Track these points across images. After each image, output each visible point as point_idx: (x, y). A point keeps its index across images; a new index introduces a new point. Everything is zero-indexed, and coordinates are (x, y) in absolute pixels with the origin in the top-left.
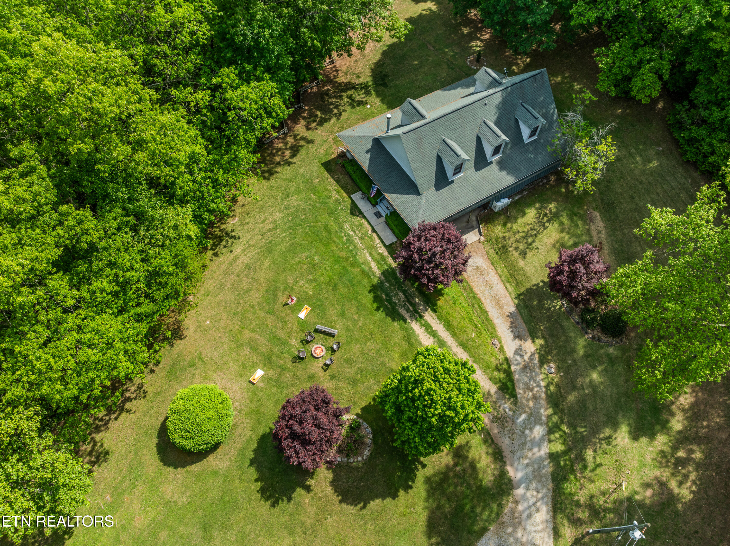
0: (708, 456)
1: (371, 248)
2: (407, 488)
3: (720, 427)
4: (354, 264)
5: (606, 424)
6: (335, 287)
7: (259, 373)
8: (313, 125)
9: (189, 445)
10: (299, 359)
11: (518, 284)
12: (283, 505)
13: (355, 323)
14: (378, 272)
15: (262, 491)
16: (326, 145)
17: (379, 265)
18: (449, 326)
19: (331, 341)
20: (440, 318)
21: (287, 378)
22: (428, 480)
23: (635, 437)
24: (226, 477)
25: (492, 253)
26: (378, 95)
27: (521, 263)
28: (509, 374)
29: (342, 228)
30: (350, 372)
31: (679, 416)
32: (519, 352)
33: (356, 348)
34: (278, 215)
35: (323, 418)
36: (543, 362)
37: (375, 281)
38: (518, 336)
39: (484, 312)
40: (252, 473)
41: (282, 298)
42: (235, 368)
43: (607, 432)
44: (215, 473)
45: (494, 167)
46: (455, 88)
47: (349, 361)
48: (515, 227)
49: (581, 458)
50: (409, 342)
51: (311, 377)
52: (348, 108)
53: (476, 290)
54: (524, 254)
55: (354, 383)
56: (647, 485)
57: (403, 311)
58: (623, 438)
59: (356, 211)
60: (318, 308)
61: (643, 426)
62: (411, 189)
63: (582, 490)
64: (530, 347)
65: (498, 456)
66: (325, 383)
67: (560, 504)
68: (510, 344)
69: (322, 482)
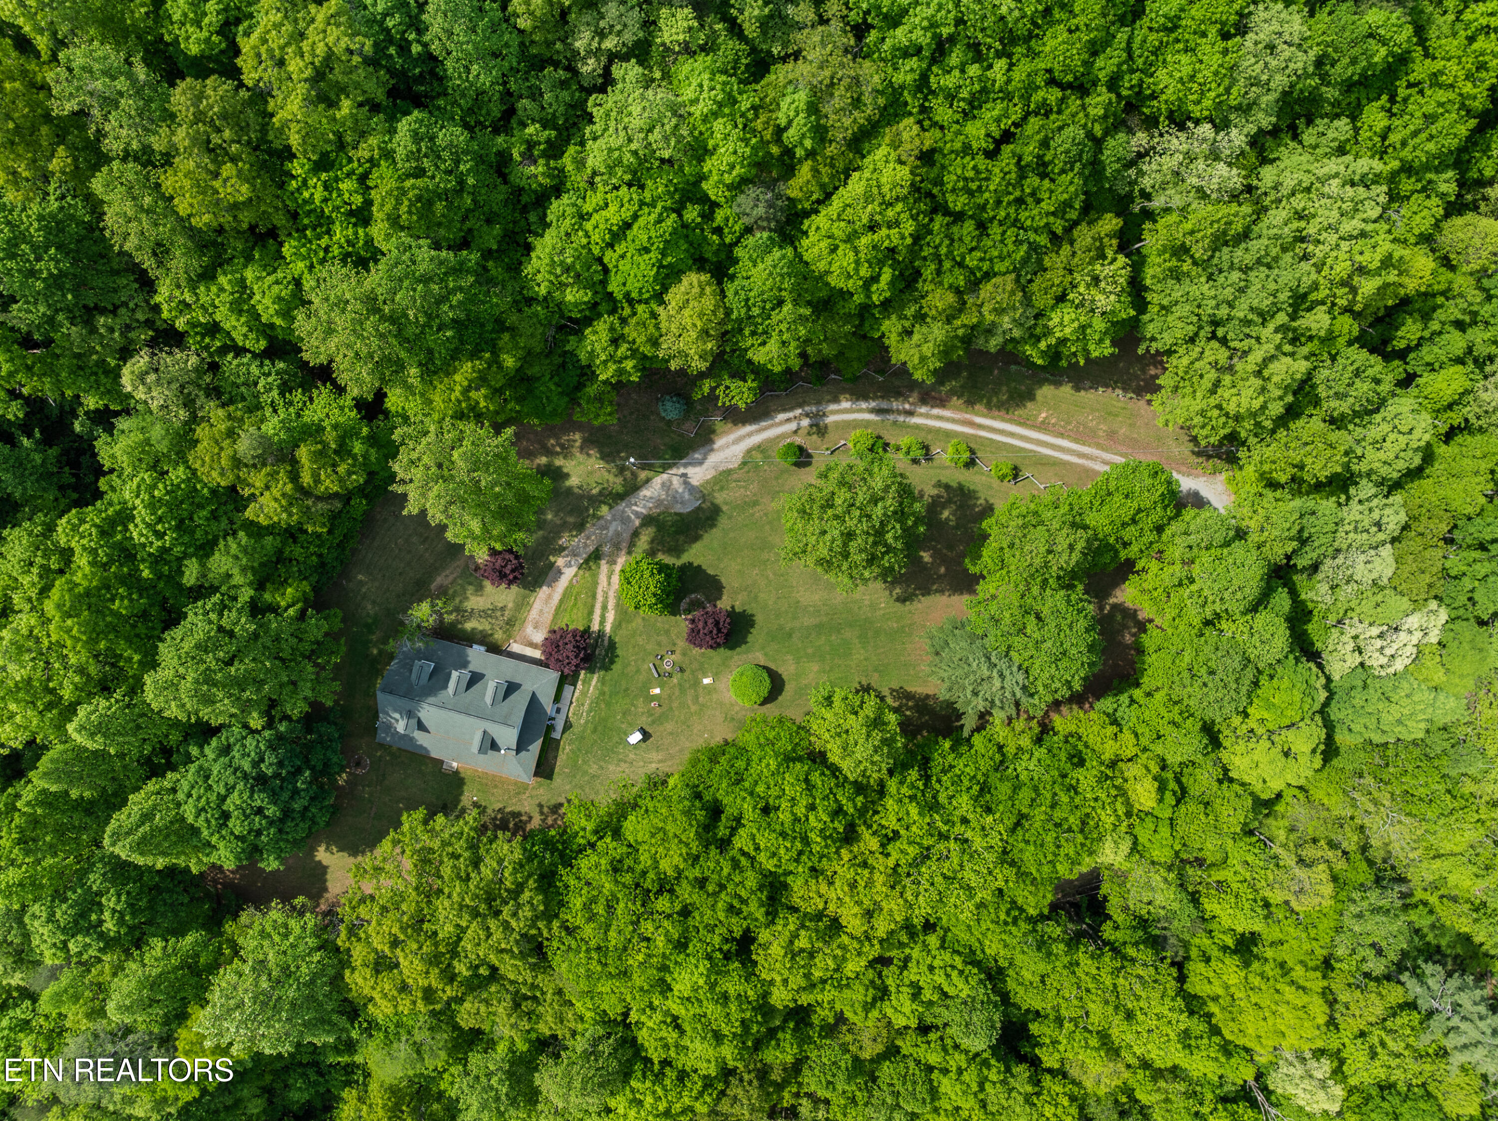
0: (549, 437)
1: (584, 694)
2: (691, 564)
3: (528, 440)
4: (603, 693)
5: (573, 494)
6: (626, 690)
7: (707, 681)
8: (524, 818)
9: (765, 675)
10: (682, 670)
11: (525, 597)
12: (749, 612)
13: (636, 661)
14: (596, 676)
15: (752, 626)
16: (534, 793)
17: (591, 680)
18: (591, 613)
19: (657, 663)
20: (591, 621)
21: (695, 666)
22: (678, 557)
23: (567, 476)
24: (763, 648)
25: (516, 628)
26: (459, 801)
27: (510, 605)
28: (587, 561)
29: (587, 722)
30: (663, 639)
31: (538, 461)
32: (569, 565)
33: (649, 647)
34: (612, 768)
35: (701, 625)
36: (562, 549)
37: (602, 673)
38: (560, 573)
39: (561, 601)
40: (750, 638)
41: (659, 711)
42: (714, 696)
43: (576, 490)
44: (766, 655)
45: (471, 667)
46: (421, 746)
47: (659, 644)
48: (487, 627)
49: (601, 493)
50: (620, 624)
51: (684, 654)
52: (489, 811)
53: (550, 617)
54: (503, 609)
55: (667, 632)
56: (588, 455)
57: (606, 643)
58: (573, 481)
59: (568, 726)
60: (646, 687)
61: (558, 475)
62: (534, 700)
63: (616, 483)
64: (560, 562)
65: (636, 534)
66: (682, 644)
67: (632, 488)
68: (569, 573)
69: (724, 604)
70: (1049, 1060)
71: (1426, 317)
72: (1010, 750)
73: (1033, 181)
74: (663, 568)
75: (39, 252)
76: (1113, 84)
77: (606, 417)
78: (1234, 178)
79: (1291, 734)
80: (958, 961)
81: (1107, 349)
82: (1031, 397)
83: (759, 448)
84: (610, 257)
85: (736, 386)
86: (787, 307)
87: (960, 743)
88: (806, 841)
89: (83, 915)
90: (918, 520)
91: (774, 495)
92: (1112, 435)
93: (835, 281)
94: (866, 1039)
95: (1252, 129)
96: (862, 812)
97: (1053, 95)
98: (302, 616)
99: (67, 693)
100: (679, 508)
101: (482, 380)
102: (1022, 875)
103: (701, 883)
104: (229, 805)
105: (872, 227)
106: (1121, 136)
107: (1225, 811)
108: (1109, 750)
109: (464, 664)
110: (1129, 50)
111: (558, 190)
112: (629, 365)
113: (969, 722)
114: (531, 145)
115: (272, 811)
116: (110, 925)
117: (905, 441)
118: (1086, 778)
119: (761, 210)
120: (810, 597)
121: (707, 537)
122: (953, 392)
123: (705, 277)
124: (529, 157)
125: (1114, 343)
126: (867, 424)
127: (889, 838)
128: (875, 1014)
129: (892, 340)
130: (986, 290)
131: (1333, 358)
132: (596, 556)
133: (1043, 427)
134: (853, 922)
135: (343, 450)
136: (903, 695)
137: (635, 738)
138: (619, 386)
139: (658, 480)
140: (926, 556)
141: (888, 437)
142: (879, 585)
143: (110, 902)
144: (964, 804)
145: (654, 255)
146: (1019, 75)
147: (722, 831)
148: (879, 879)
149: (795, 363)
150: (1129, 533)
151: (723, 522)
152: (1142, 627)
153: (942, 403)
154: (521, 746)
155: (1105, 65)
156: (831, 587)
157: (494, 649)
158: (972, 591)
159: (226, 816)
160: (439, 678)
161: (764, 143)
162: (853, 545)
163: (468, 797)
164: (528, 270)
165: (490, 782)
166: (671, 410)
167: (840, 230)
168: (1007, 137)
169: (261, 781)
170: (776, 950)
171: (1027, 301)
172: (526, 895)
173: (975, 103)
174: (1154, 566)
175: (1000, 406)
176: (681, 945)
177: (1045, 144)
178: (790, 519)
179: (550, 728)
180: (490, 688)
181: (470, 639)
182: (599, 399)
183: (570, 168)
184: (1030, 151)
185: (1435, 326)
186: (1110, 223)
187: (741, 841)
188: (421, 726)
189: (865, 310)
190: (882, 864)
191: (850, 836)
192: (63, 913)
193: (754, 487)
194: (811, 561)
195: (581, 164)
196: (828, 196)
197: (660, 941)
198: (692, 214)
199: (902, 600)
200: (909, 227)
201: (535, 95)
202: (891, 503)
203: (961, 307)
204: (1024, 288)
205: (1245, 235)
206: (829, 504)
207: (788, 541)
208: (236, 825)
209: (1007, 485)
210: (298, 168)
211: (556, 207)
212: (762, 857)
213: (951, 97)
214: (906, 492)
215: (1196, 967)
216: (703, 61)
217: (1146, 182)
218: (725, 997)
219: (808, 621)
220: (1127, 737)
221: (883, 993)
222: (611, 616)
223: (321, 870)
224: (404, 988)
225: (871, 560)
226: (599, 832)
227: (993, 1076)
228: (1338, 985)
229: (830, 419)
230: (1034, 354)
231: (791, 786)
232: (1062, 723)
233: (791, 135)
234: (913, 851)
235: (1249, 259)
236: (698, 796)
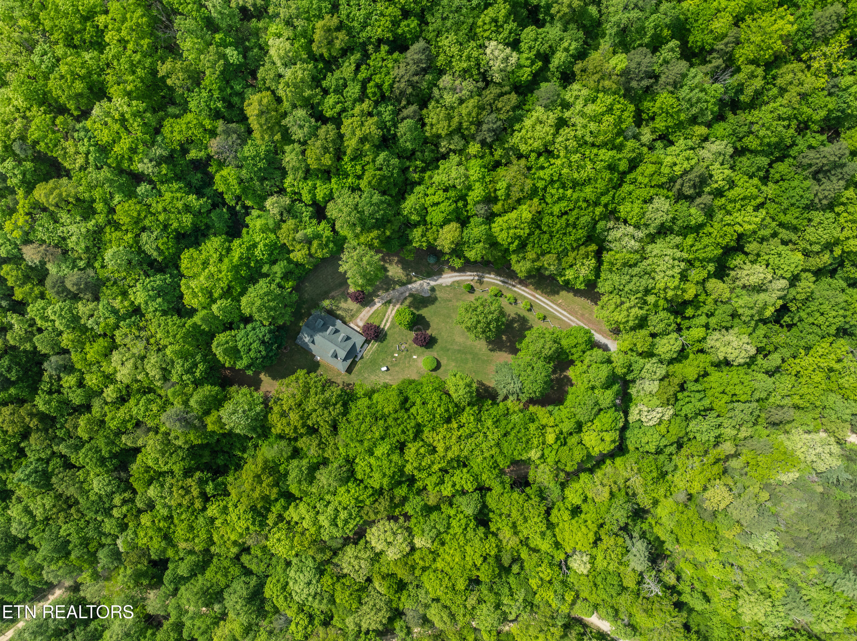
0: (387, 256)
1: (371, 348)
2: (422, 315)
4: (377, 350)
5: (388, 278)
6: (386, 351)
7: (415, 357)
9: (436, 361)
10: (407, 351)
11: (361, 309)
12: (437, 338)
13: (392, 342)
14: (377, 343)
15: (436, 343)
16: (343, 377)
17: (375, 344)
18: (382, 321)
19: (400, 345)
20: (381, 324)
21: (412, 350)
22: (418, 311)
23: (388, 271)
24: (437, 352)
25: (354, 318)
27: (355, 310)
28: (386, 303)
29: (369, 358)
30: (404, 338)
32: (379, 302)
33: (398, 339)
34: (373, 376)
35: (419, 337)
36: (379, 296)
37: (380, 343)
38: (375, 304)
39: (373, 314)
40: (434, 347)
41: (395, 362)
42: (416, 363)
43: (390, 277)
44: (438, 354)
45: (336, 327)
46: (310, 349)
47: (402, 339)
48: (345, 315)
49: (398, 281)
50: (390, 328)
51: (410, 345)
53: (367, 318)
54: (352, 310)
55: (407, 336)
56: (398, 266)
57: (384, 333)
58: (390, 274)
59: (362, 357)
60: (393, 352)
61: (386, 270)
62: (354, 345)
63: (404, 279)
64: (376, 300)
65: (406, 298)
66: (410, 341)
67: (410, 282)
68: (378, 305)
69: (429, 332)
70: (493, 529)
71: (697, 308)
72: (511, 411)
73: (570, 229)
74: (413, 314)
75: (261, 160)
76: (606, 206)
77: (410, 258)
78: (636, 245)
79: (605, 433)
80: (471, 479)
81: (582, 287)
82: (558, 293)
83: (457, 282)
84: (430, 209)
85: (457, 260)
86: (481, 244)
87: (495, 403)
88: (434, 417)
89: (191, 368)
90: (503, 323)
91: (458, 300)
92: (582, 315)
93: (499, 240)
94: (431, 497)
95: (647, 232)
96: (455, 413)
97: (584, 205)
98: (291, 292)
99: (216, 295)
100: (423, 294)
101: (378, 238)
102: (502, 453)
103: (396, 419)
104: (252, 347)
105: (516, 228)
106: (604, 222)
107: (576, 453)
108: (544, 421)
109: (334, 325)
110: (613, 198)
111: (419, 184)
112: (424, 244)
113: (500, 398)
114: (416, 167)
115: (263, 353)
116: (198, 374)
117: (509, 295)
118: (532, 427)
119: (482, 212)
120: (459, 339)
121: (430, 307)
122: (531, 283)
123: (458, 225)
124: (415, 171)
125: (586, 285)
126: (498, 285)
127: (460, 427)
128: (437, 488)
129: (513, 262)
130: (548, 256)
131: (656, 313)
132: (389, 302)
133: (559, 305)
134: (440, 449)
135: (327, 245)
136: (481, 383)
137: (384, 369)
138: (419, 250)
139: (419, 282)
140: (504, 338)
141: (504, 292)
142: (485, 343)
143: (201, 366)
144: (489, 423)
145: (444, 215)
146: (575, 196)
147: (407, 405)
148: (454, 437)
149: (479, 259)
150: (574, 350)
151: (437, 304)
152: (572, 385)
153: (526, 286)
154: (345, 360)
155: (604, 200)
156: (467, 338)
157: (345, 323)
158: (516, 354)
159: (250, 350)
160: (324, 328)
161: (490, 192)
162: (479, 326)
163: (320, 371)
164: (403, 206)
165: (328, 369)
166: (432, 260)
167: (505, 226)
168: (566, 213)
169: (263, 342)
170: (413, 450)
171: (560, 264)
172: (338, 406)
173: (560, 199)
174: (580, 364)
175: (546, 293)
176: (383, 438)
177: (577, 219)
178: (462, 310)
179: (356, 356)
180: (342, 335)
181: (337, 317)
182: (410, 251)
183: (426, 178)
184: (572, 220)
185: (699, 312)
186: (593, 247)
187: (413, 410)
188: (313, 342)
189: (507, 250)
190: (456, 433)
191: (448, 421)
192: (187, 365)
193: (452, 295)
194: (464, 326)
195: (431, 178)
196: (506, 212)
197: (377, 434)
198: (460, 204)
199: (491, 350)
200: (527, 231)
201: (423, 152)
202: (495, 316)
203: (538, 259)
204: (559, 260)
205: (635, 265)
206: (475, 310)
207: (458, 318)
208: (252, 354)
209: (541, 322)
210: (346, 159)
211: (419, 189)
212: (418, 417)
213: (552, 196)
214: (502, 313)
215: (554, 512)
216: (479, 161)
217: (609, 238)
218: (391, 461)
219: (456, 347)
220: (552, 419)
221: (442, 482)
222: (388, 324)
223: (261, 381)
224: (289, 424)
225: (484, 332)
226: (365, 395)
227: (471, 525)
228: (602, 532)
229: (485, 280)
230: (560, 280)
231: (435, 397)
232: (532, 408)
233: (499, 193)
234: (468, 432)
235: (634, 273)
236: (401, 393)
